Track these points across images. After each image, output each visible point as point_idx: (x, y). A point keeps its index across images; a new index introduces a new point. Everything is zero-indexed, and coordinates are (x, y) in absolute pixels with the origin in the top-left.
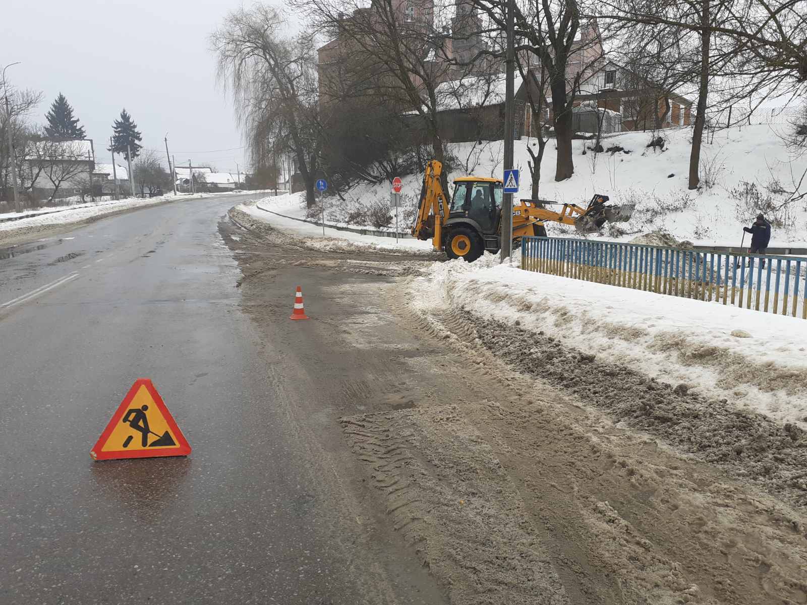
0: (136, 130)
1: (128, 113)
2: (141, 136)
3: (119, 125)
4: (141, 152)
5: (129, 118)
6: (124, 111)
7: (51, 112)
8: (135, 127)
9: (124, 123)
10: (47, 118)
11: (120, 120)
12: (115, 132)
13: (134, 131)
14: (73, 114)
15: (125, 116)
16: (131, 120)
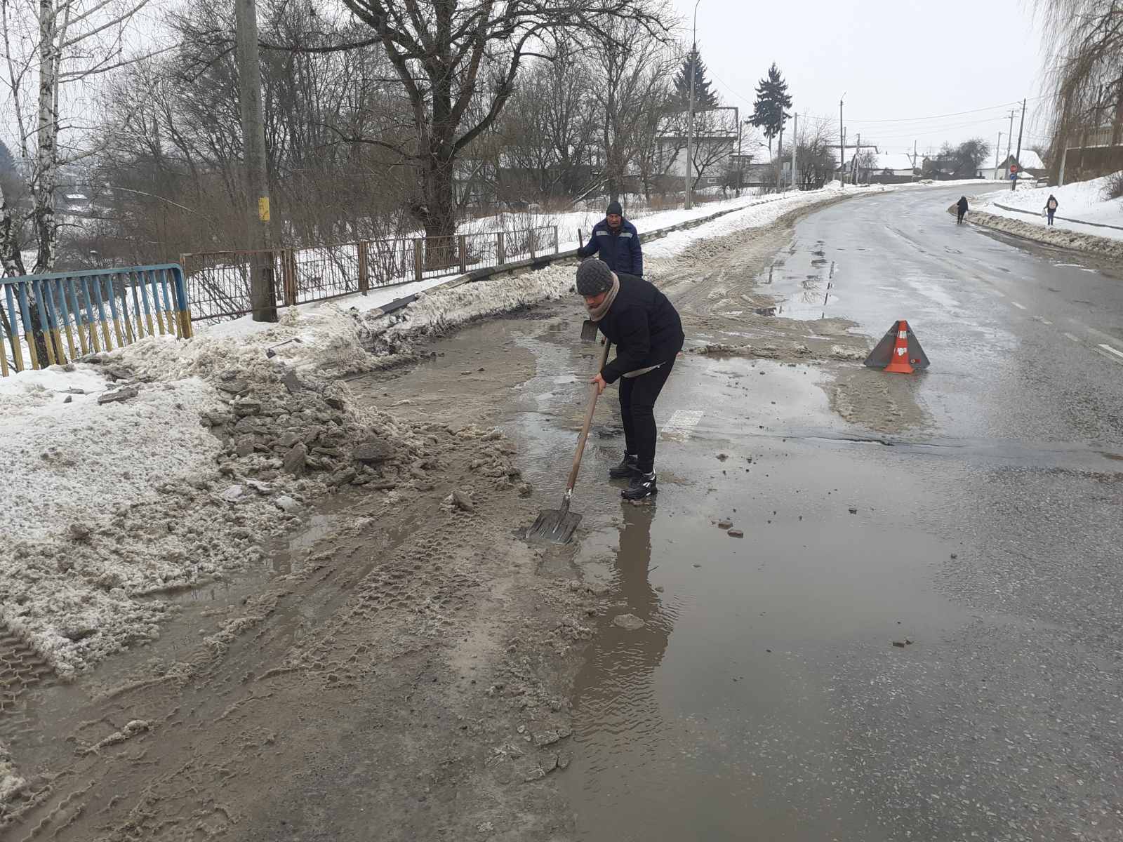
0: (786, 93)
1: (779, 68)
2: (791, 100)
3: (765, 85)
4: (788, 125)
5: (778, 76)
6: (773, 66)
7: (680, 73)
8: (784, 88)
9: (772, 84)
10: (675, 81)
11: (767, 78)
12: (759, 96)
13: (782, 95)
14: (705, 75)
15: (774, 74)
16: (781, 79)
